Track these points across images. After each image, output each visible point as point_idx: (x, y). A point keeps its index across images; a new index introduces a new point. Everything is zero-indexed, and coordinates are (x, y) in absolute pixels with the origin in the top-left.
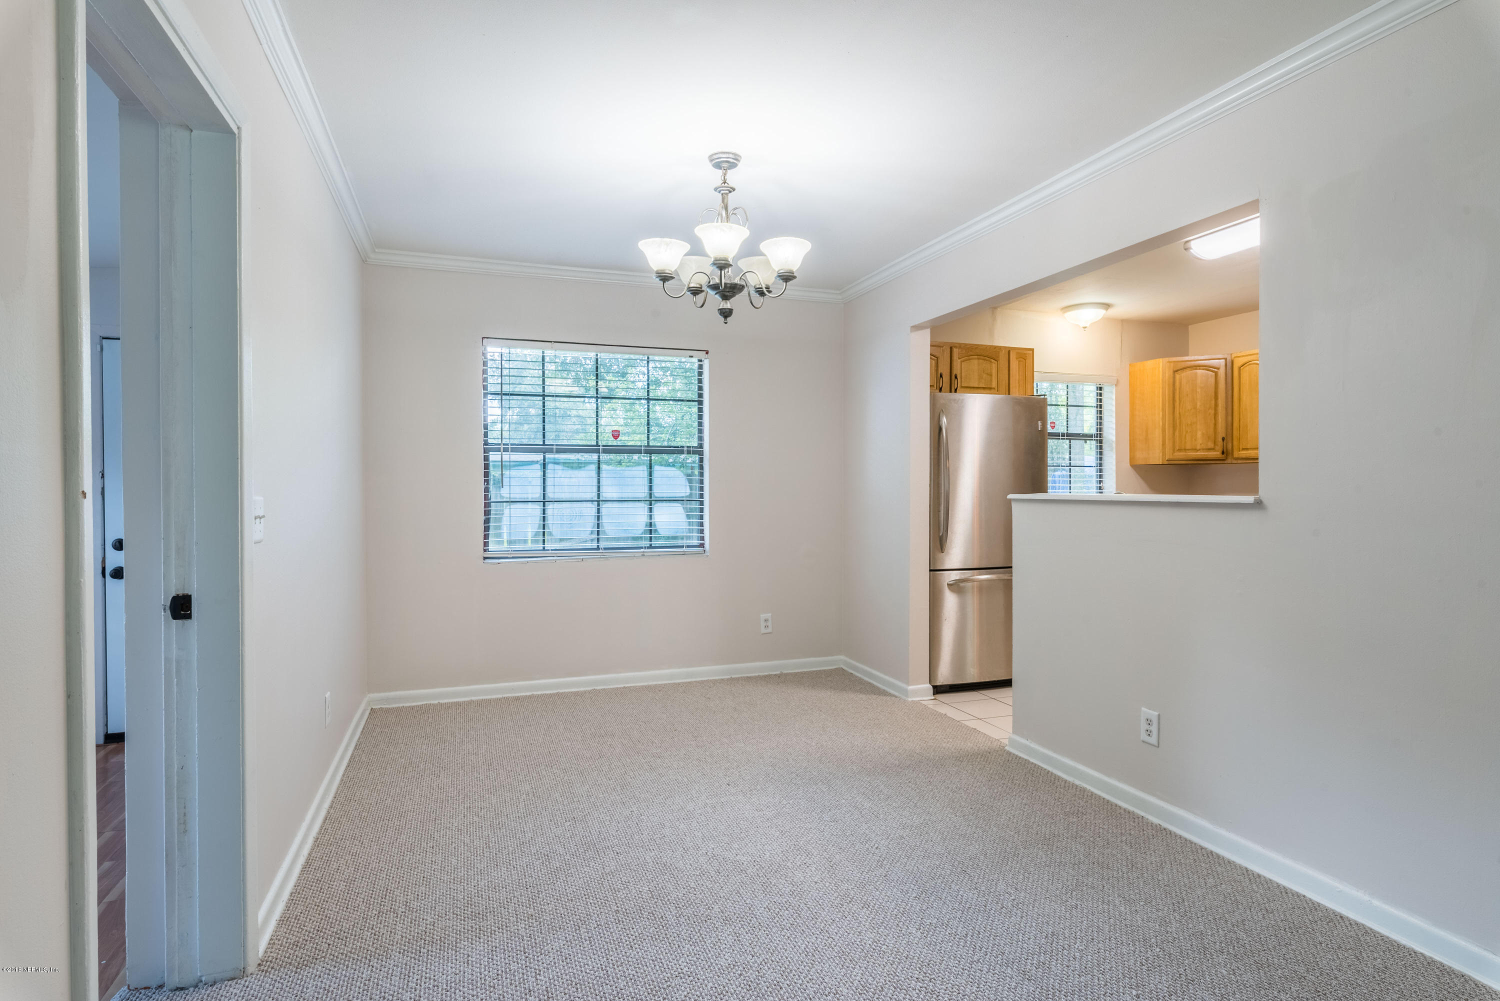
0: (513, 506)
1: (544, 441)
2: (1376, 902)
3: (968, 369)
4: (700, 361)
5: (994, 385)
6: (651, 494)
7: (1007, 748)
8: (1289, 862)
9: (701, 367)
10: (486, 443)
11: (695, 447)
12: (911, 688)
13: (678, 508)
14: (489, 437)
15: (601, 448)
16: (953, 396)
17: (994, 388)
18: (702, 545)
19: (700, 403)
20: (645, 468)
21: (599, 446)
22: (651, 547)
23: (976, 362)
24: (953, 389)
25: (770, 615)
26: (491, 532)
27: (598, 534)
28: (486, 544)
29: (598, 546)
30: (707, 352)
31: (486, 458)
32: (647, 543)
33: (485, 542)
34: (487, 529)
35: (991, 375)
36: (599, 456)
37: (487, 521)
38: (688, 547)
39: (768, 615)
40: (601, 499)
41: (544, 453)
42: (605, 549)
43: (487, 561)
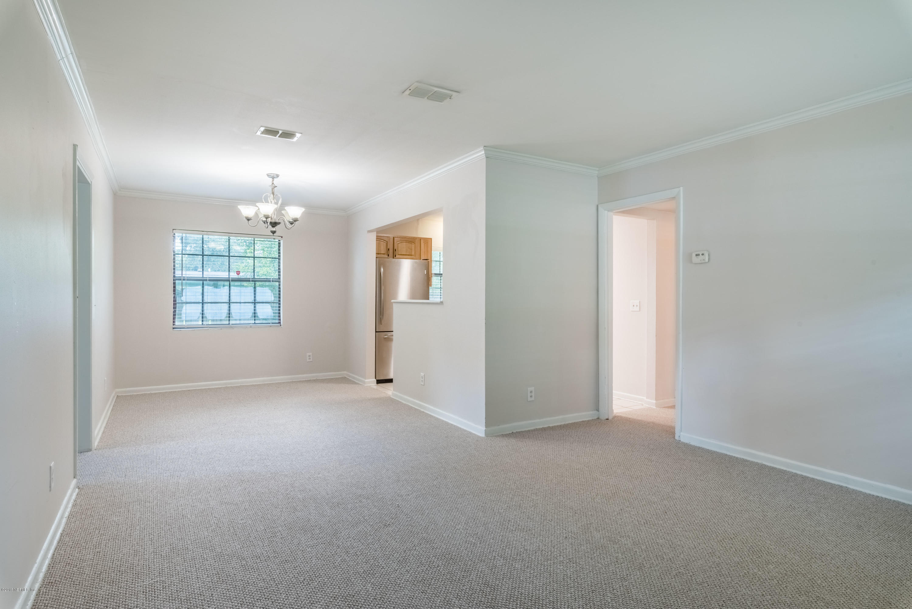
0: (188, 305)
1: (203, 276)
2: (460, 419)
3: (402, 247)
4: (279, 241)
5: (413, 253)
6: (255, 300)
7: (391, 397)
8: (444, 412)
9: (279, 243)
10: (174, 277)
11: (277, 279)
12: (366, 380)
13: (268, 306)
14: (176, 273)
15: (231, 279)
16: (394, 260)
17: (413, 255)
18: (280, 323)
19: (279, 259)
20: (252, 288)
21: (230, 278)
22: (255, 323)
23: (405, 243)
24: (394, 256)
25: (311, 353)
26: (177, 316)
27: (229, 318)
28: (174, 322)
29: (229, 323)
30: (282, 237)
31: (174, 283)
32: (253, 322)
33: (173, 321)
34: (174, 315)
35: (412, 249)
36: (230, 283)
37: (175, 312)
38: (272, 323)
39: (311, 354)
40: (231, 302)
41: (203, 281)
42: (232, 324)
43: (174, 329)
